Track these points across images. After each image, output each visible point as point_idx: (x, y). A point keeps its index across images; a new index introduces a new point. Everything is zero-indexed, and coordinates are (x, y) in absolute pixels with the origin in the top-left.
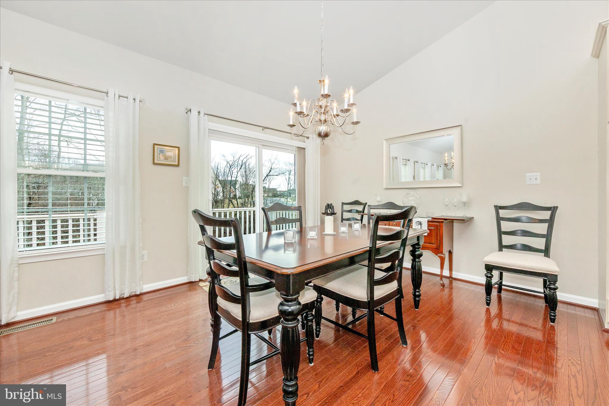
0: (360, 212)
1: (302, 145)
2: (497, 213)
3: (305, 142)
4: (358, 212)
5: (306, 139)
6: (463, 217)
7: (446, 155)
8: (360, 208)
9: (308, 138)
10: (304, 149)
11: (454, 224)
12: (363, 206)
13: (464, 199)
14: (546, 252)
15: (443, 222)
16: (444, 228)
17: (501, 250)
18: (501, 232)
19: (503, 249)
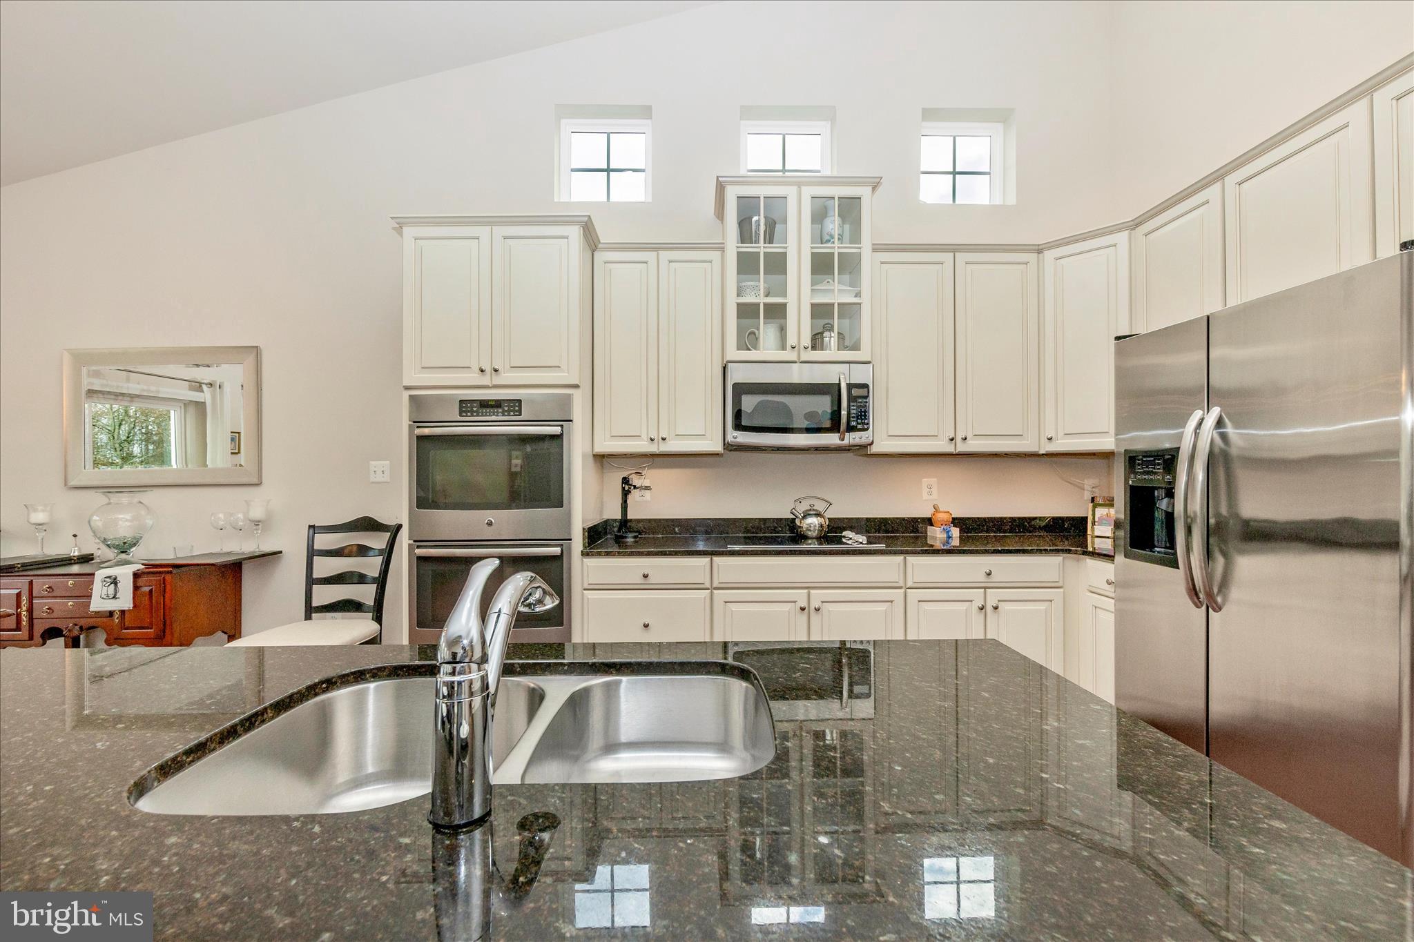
2: (311, 543)
13: (256, 513)
17: (308, 617)
18: (311, 581)
19: (314, 615)
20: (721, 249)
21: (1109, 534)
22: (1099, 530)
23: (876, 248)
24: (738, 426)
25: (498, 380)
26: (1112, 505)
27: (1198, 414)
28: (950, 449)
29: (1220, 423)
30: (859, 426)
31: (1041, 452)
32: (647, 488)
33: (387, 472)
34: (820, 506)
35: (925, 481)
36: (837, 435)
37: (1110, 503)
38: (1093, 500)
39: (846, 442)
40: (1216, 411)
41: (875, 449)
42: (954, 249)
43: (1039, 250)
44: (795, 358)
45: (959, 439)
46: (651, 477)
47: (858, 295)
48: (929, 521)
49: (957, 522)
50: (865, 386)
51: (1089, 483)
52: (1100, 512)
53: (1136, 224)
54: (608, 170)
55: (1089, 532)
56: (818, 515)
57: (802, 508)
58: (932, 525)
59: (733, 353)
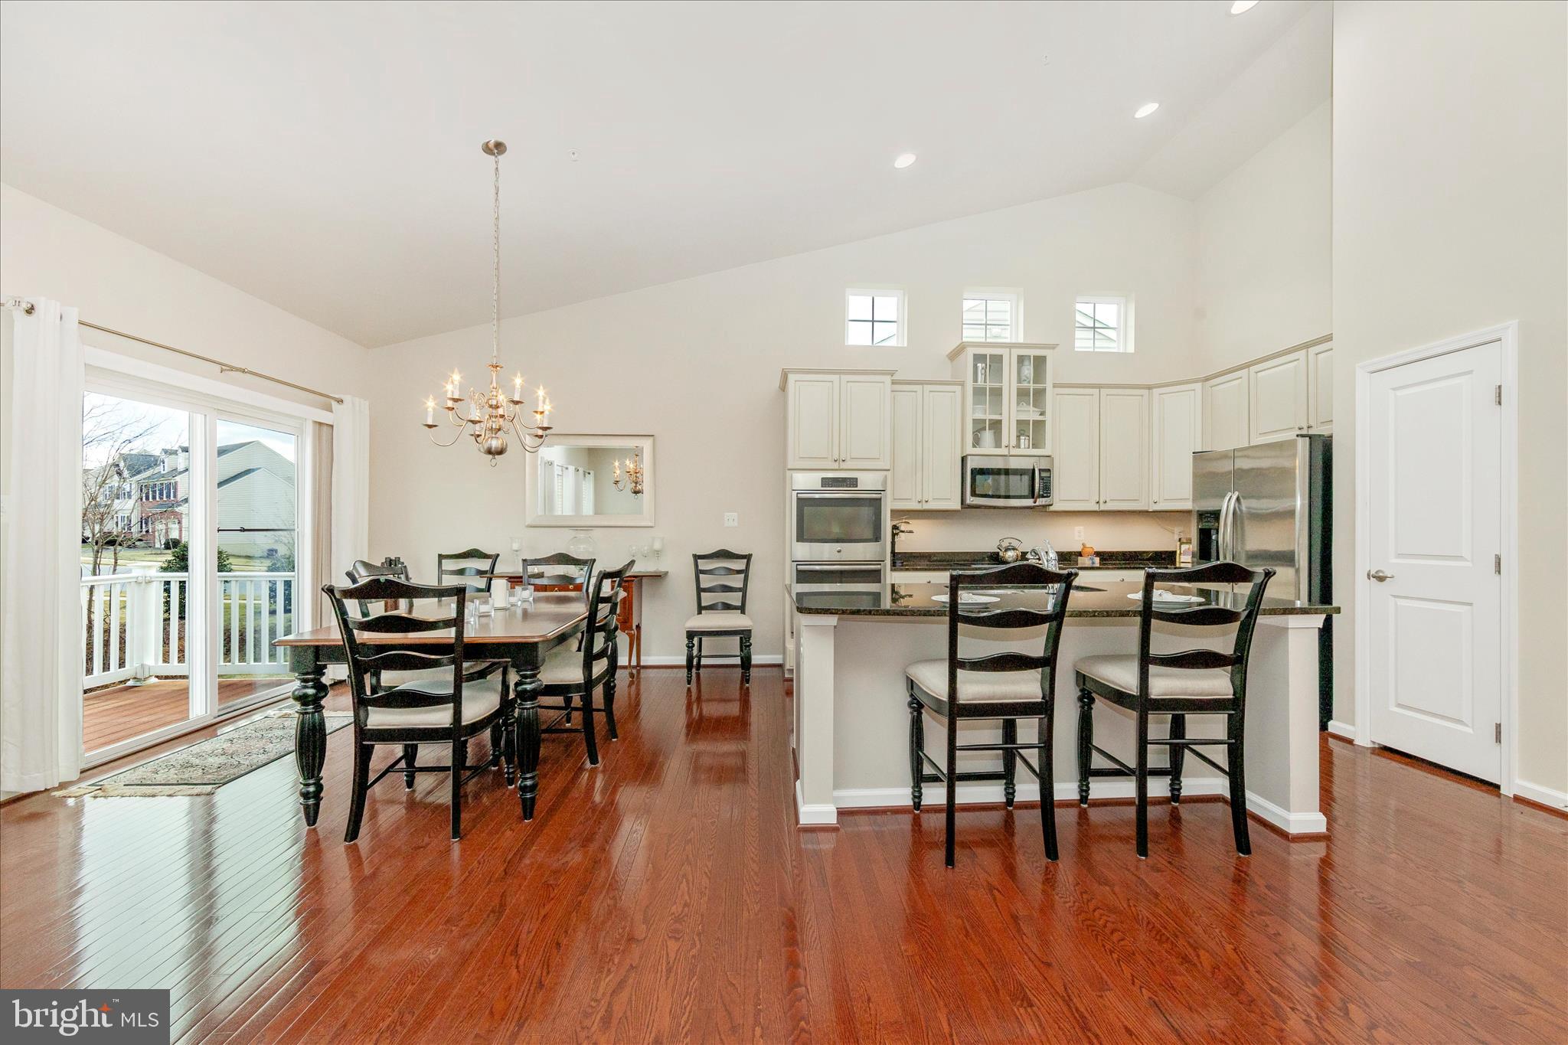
0: (485, 572)
1: (325, 417)
2: (696, 565)
3: (331, 411)
4: (480, 573)
5: (334, 404)
6: (655, 572)
7: (617, 464)
8: (485, 565)
9: (340, 401)
10: (332, 426)
11: (643, 581)
12: (491, 560)
13: (657, 546)
14: (742, 609)
15: (633, 581)
16: (634, 589)
17: (700, 613)
18: (700, 590)
19: (703, 612)
20: (962, 384)
21: (1190, 561)
22: (1184, 558)
23: (1055, 386)
24: (974, 494)
25: (843, 466)
26: (1191, 543)
27: (1229, 494)
28: (1096, 508)
29: (1238, 499)
30: (1045, 495)
31: (1150, 510)
32: (911, 532)
33: (736, 520)
34: (1015, 544)
35: (1077, 528)
36: (1032, 500)
37: (1189, 542)
38: (1180, 540)
39: (1037, 504)
40: (1237, 493)
41: (1052, 508)
42: (1099, 387)
43: (1149, 388)
44: (1007, 453)
45: (1101, 502)
46: (915, 525)
47: (1042, 414)
48: (1080, 554)
49: (1098, 554)
50: (1049, 470)
51: (1177, 530)
52: (1184, 547)
53: (1207, 379)
54: (873, 321)
55: (1177, 560)
56: (1014, 549)
57: (1005, 544)
58: (1081, 556)
59: (970, 450)
